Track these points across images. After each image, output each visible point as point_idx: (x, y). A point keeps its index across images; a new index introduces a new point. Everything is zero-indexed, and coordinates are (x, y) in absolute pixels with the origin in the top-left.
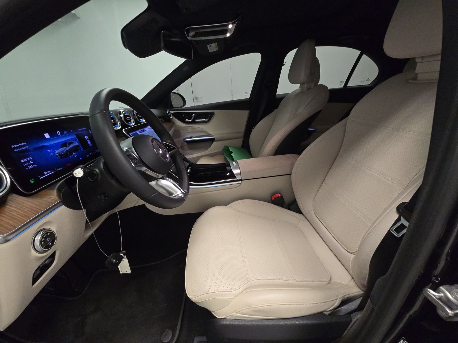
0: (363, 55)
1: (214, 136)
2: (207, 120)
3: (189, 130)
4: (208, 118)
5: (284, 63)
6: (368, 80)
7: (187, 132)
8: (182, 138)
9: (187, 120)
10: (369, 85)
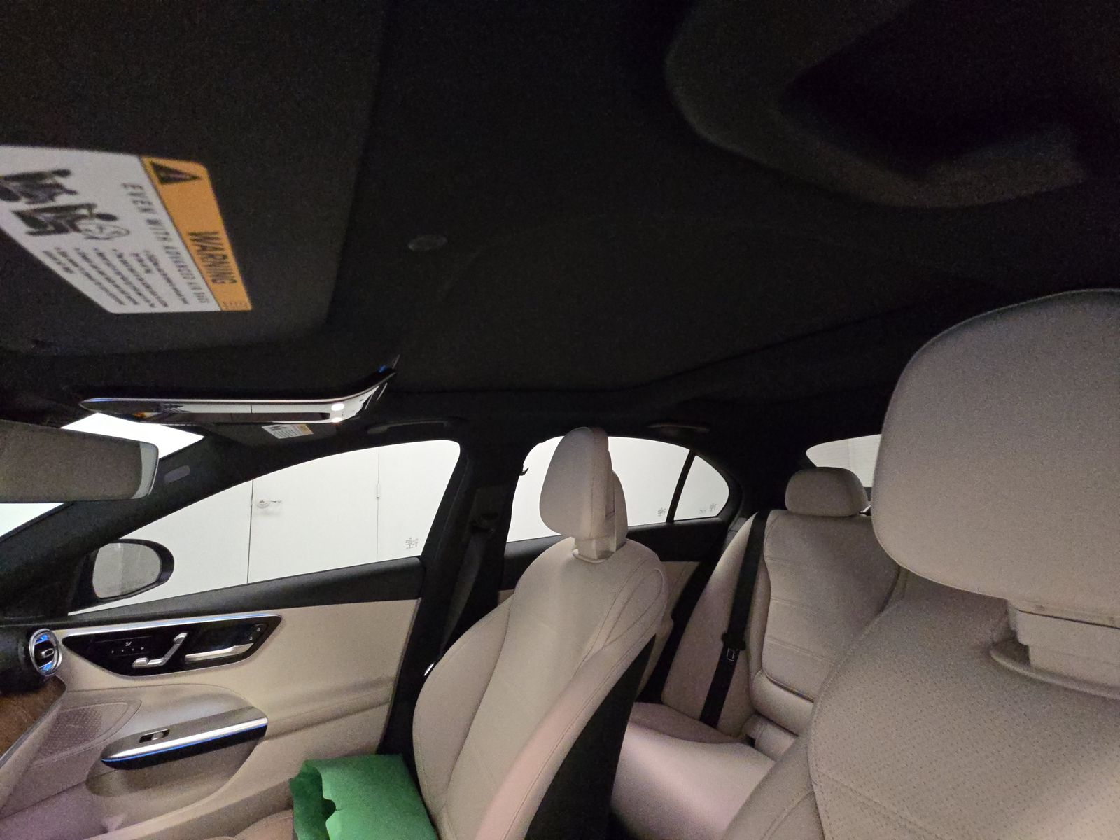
0: (694, 458)
1: (263, 716)
2: (246, 647)
3: (147, 700)
4: (251, 642)
5: (524, 469)
6: (713, 507)
7: (132, 709)
8: (100, 742)
9: (141, 661)
10: (716, 517)
